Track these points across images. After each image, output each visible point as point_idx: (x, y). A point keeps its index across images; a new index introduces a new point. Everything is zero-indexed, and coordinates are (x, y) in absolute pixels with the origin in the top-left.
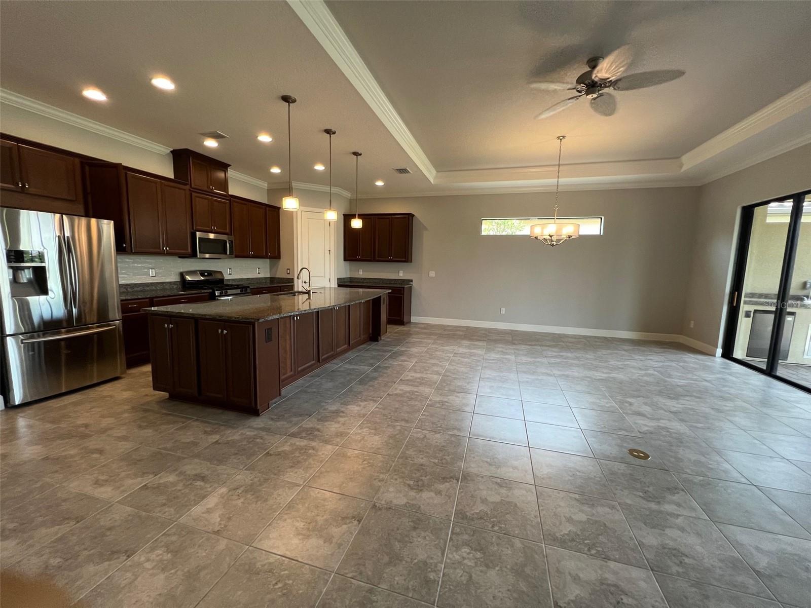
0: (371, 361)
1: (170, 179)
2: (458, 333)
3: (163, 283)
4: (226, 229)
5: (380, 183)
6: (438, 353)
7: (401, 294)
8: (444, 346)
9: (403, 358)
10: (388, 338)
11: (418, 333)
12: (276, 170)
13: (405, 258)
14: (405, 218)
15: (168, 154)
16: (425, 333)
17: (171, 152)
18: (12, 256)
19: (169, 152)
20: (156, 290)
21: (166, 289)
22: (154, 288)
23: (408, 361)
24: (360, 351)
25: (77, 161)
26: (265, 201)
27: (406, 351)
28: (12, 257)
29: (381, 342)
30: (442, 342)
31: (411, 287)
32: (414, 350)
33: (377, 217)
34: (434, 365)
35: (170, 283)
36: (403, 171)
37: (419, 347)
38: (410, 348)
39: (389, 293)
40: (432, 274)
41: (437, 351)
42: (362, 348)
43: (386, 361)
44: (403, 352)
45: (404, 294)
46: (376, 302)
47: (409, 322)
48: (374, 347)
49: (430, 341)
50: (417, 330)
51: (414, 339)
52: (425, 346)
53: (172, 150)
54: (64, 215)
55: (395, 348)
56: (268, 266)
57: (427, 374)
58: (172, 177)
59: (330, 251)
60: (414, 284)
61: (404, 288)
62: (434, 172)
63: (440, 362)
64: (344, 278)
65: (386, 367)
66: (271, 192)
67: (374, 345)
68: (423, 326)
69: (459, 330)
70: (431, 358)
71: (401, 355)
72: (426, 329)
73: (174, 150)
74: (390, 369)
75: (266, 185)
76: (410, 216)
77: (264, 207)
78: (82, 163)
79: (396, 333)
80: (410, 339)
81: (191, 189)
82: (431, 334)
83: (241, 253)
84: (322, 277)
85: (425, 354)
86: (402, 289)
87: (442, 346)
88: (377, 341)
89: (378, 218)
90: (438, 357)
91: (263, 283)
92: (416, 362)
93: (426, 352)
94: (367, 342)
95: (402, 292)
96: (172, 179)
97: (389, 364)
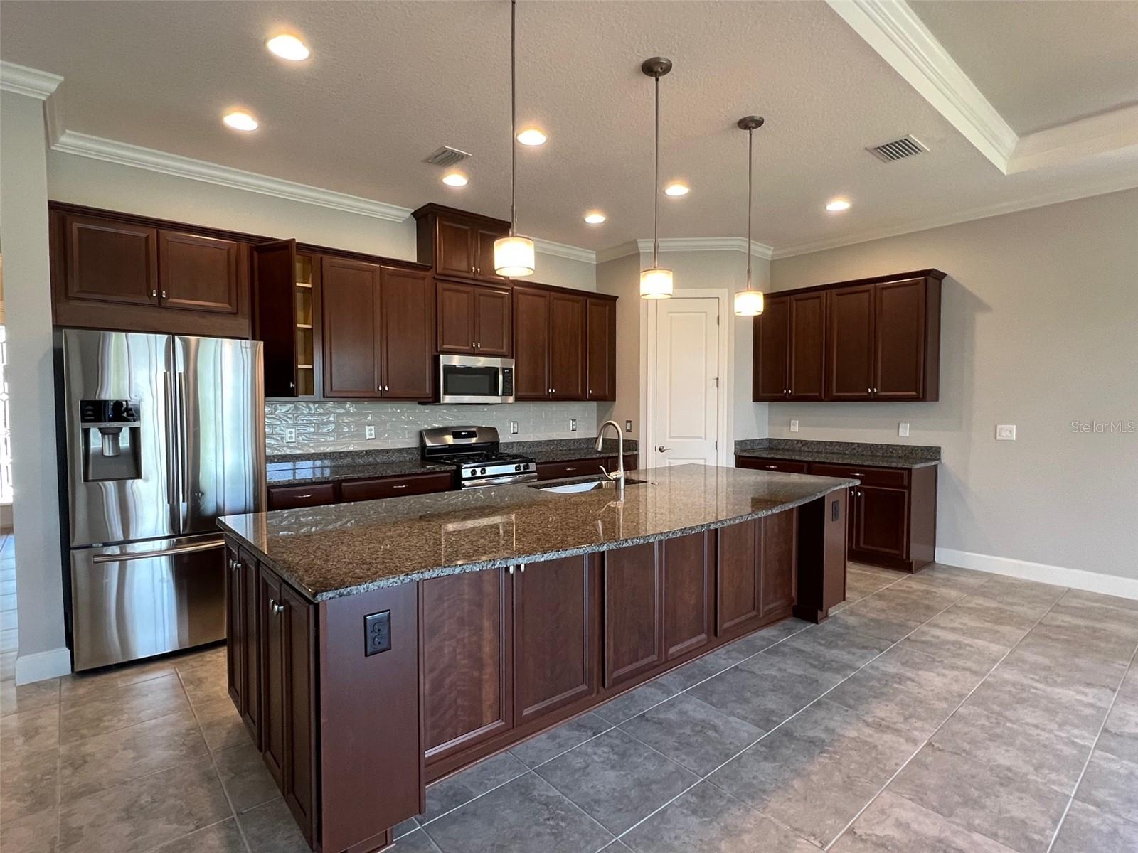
0: (771, 702)
1: (411, 263)
2: (1113, 626)
3: (387, 451)
4: (502, 348)
5: (838, 206)
6: (1029, 716)
7: (904, 487)
8: (1055, 684)
9: (882, 711)
10: (852, 613)
11: (954, 609)
12: (595, 218)
13: (917, 390)
14: (916, 283)
15: (408, 219)
16: (979, 613)
17: (412, 214)
18: (90, 410)
19: (408, 215)
20: (375, 465)
21: (393, 463)
22: (371, 460)
23: (897, 732)
24: (752, 649)
25: (244, 247)
26: (592, 288)
27: (901, 679)
28: (90, 413)
29: (826, 626)
30: (1047, 662)
31: (936, 466)
32: (934, 681)
33: (834, 291)
34: (1007, 779)
35: (400, 450)
36: (899, 149)
37: (953, 668)
38: (916, 666)
39: (851, 489)
40: (1008, 432)
41: (1021, 701)
42: (763, 639)
43: (821, 714)
44: (887, 679)
45: (909, 488)
46: (812, 515)
47: (930, 563)
48: (798, 644)
49: (995, 648)
50: (953, 593)
51: (938, 632)
52: (975, 667)
53: (413, 211)
54: (176, 337)
55: (863, 657)
56: (595, 415)
57: (971, 828)
58: (415, 260)
59: (717, 379)
60: (948, 460)
61: (910, 470)
62: (1009, 137)
63: (1038, 768)
64: (753, 441)
65: (811, 741)
66: (603, 268)
67: (799, 637)
68: (972, 581)
69: (1119, 618)
70: (994, 738)
71: (879, 695)
72: (983, 594)
73: (415, 211)
74: (824, 759)
75: (594, 256)
76: (931, 279)
77: (581, 298)
78: (252, 249)
79: (880, 597)
80: (924, 628)
81: (436, 277)
82: (1000, 617)
83: (531, 392)
84: (701, 438)
85: (972, 709)
86: (906, 473)
87: (1045, 680)
88: (814, 620)
89: (838, 295)
90: (1027, 736)
91: (583, 449)
92: (929, 744)
93: (978, 700)
94: (782, 619)
95: (905, 482)
96: (414, 263)
97: (827, 730)
